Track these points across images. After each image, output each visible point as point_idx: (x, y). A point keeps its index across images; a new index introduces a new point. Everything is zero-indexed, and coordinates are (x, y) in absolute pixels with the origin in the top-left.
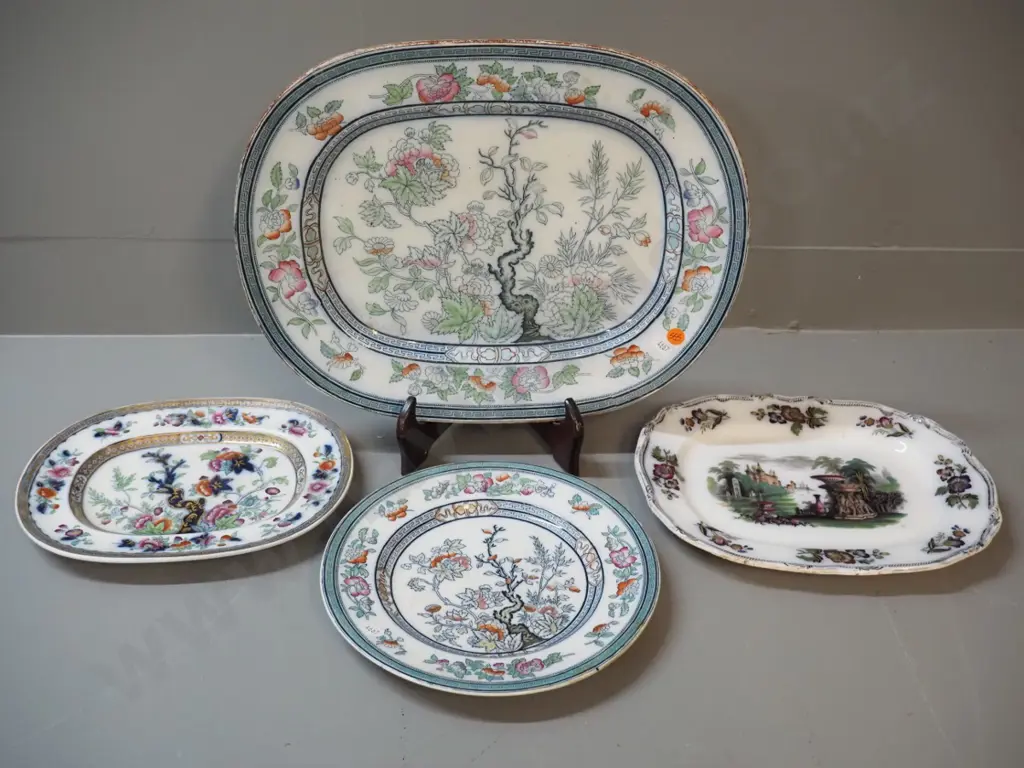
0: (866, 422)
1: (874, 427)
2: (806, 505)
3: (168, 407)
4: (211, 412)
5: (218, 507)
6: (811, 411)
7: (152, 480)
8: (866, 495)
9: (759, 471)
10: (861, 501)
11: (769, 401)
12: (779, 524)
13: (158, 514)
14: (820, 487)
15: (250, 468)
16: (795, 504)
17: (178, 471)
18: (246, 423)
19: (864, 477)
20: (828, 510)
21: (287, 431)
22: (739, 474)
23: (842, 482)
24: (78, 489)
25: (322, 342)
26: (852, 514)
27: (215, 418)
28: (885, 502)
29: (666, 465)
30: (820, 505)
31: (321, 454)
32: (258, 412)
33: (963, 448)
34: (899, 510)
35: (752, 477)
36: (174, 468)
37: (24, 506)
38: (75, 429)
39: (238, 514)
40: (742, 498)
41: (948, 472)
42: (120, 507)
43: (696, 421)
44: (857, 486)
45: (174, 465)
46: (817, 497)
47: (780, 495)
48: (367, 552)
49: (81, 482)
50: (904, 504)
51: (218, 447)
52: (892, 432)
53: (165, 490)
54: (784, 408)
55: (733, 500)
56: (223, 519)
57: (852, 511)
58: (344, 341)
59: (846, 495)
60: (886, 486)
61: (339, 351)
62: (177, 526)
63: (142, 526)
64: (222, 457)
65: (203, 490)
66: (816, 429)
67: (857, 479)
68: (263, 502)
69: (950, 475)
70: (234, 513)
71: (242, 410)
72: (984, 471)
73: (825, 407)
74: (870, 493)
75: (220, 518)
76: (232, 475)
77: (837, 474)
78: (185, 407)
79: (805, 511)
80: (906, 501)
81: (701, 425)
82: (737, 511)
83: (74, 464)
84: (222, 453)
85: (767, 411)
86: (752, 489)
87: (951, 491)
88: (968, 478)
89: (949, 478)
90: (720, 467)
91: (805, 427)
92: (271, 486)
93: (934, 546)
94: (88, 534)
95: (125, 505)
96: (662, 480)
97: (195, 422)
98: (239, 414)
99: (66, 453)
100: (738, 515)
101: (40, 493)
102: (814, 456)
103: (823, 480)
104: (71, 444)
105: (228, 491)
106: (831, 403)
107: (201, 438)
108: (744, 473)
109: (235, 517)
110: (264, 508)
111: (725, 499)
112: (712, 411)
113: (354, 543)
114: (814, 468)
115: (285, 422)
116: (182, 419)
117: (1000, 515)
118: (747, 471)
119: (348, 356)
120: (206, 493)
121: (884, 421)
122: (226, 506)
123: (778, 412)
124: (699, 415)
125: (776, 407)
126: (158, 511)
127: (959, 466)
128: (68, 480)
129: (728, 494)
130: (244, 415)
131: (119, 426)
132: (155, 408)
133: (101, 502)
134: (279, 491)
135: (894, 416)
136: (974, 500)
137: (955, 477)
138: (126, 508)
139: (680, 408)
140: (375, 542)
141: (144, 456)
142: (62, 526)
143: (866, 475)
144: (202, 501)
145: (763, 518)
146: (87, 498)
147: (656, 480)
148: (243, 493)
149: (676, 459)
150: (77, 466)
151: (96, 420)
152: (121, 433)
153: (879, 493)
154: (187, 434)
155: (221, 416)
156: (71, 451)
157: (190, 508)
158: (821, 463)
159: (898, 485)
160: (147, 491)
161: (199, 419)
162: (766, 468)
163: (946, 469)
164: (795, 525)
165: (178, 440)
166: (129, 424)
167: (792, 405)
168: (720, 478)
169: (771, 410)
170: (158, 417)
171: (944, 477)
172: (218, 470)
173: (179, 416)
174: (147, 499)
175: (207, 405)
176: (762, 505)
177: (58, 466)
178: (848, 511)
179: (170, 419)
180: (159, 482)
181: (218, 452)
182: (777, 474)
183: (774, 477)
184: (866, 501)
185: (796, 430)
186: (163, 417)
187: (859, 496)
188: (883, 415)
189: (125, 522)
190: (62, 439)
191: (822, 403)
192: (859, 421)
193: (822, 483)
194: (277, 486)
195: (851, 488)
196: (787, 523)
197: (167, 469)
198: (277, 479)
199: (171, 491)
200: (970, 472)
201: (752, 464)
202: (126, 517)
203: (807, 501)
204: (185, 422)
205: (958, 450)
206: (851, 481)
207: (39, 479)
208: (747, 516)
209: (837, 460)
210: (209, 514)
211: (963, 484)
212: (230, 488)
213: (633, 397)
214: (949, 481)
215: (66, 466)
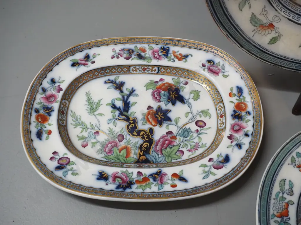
3: (120, 43)
4: (151, 48)
5: (163, 137)
7: (114, 107)
13: (121, 141)
15: (182, 100)
17: (132, 99)
18: (176, 60)
21: (206, 70)
24: (63, 113)
25: (253, 13)
27: (154, 52)
31: (235, 95)
32: (184, 51)
36: (128, 96)
37: (27, 133)
38: (58, 60)
39: (179, 145)
42: (94, 131)
45: (128, 93)
48: (288, 204)
49: (65, 106)
51: (157, 78)
53: (124, 117)
56: (168, 149)
58: (271, 14)
61: (265, 21)
62: (135, 154)
63: (110, 151)
64: (160, 87)
65: (151, 120)
68: (195, 135)
70: (175, 144)
71: (173, 49)
75: (166, 148)
76: (170, 106)
78: (132, 43)
83: (59, 92)
84: (160, 83)
92: (198, 118)
94: (74, 163)
95: (97, 129)
97: (140, 57)
98: (171, 52)
99: (53, 81)
101: (37, 119)
104: (56, 73)
105: (168, 122)
107: (144, 70)
109: (176, 148)
110: (196, 140)
113: (277, 195)
115: (204, 62)
116: (130, 52)
119: (271, 26)
120: (153, 124)
122: (169, 137)
126: (120, 138)
128: (56, 106)
130: (174, 52)
131: (87, 57)
132: (111, 43)
133: (80, 125)
134: (205, 124)
138: (97, 133)
140: (291, 193)
141: (106, 82)
142: (55, 153)
144: (151, 131)
146: (70, 120)
148: (180, 124)
150: (61, 93)
151: (72, 52)
152: (89, 63)
154: (135, 66)
155: (157, 52)
156: (57, 79)
157: (143, 137)
160: (112, 118)
161: (143, 54)
165: (129, 70)
166: (95, 56)
170: (114, 50)
172: (160, 101)
173: (129, 50)
174: (111, 126)
175: (147, 43)
177: (48, 93)
179: (122, 52)
180: (119, 109)
181: (156, 82)
186: (117, 51)
189: (98, 147)
190: (49, 69)
194: (203, 119)
197: (123, 97)
198: (202, 112)
199: (128, 119)
202: (98, 142)
204: (133, 56)
207: (36, 106)
210: (157, 144)
212: (169, 119)
215: (54, 92)
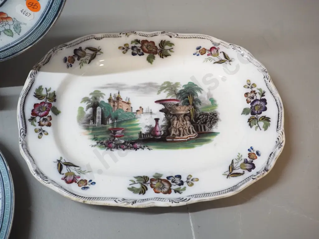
0: (201, 51)
1: (205, 56)
2: (147, 129)
6: (163, 43)
8: (192, 117)
9: (118, 98)
10: (188, 122)
11: (133, 37)
12: (124, 149)
14: (161, 111)
16: (139, 129)
19: (194, 100)
20: (163, 133)
22: (103, 102)
23: (177, 105)
26: (179, 135)
28: (205, 123)
29: (44, 103)
30: (158, 129)
33: (265, 74)
34: (214, 130)
35: (112, 104)
40: (101, 126)
41: (252, 95)
43: (76, 59)
44: (187, 108)
46: (157, 120)
47: (130, 120)
50: (219, 123)
52: (217, 60)
54: (144, 42)
55: (94, 129)
57: (180, 131)
59: (178, 116)
60: (208, 107)
66: (165, 58)
67: (188, 101)
69: (253, 98)
72: (278, 96)
73: (173, 40)
74: (196, 115)
77: (175, 98)
79: (147, 134)
80: (221, 121)
81: (80, 61)
82: (95, 139)
85: (130, 46)
86: (110, 116)
87: (253, 113)
88: (265, 101)
89: (252, 100)
90: (90, 97)
91: (157, 56)
93: (233, 169)
96: (38, 119)
100: (95, 143)
102: (160, 82)
103: (164, 104)
106: (177, 37)
108: (107, 101)
111: (87, 128)
112: (90, 49)
114: (159, 93)
117: (284, 139)
118: (110, 100)
121: (213, 50)
123: (139, 45)
124: (80, 53)
125: (137, 41)
127: (260, 90)
129: (91, 123)
135: (220, 46)
136: (267, 122)
137: (257, 100)
139: (64, 48)
143: (195, 97)
145: (113, 145)
147: (32, 119)
149: (55, 96)
153: (203, 114)
158: (165, 88)
159: (216, 105)
162: (124, 96)
163: (251, 92)
164: (136, 149)
167: (150, 39)
168: (88, 107)
169: (133, 45)
171: (249, 99)
176: (115, 132)
178: (178, 133)
182: (131, 101)
183: (128, 103)
184: (192, 123)
185: (150, 60)
187: (187, 118)
188: (212, 46)
191: (171, 37)
192: (195, 51)
193: (162, 107)
195: (182, 110)
196: (131, 148)
200: (268, 97)
201: (114, 92)
203: (148, 124)
205: (262, 75)
206: (184, 104)
208: (102, 143)
209: (177, 84)
211: (262, 107)
213: (13, 52)
214: (252, 103)
